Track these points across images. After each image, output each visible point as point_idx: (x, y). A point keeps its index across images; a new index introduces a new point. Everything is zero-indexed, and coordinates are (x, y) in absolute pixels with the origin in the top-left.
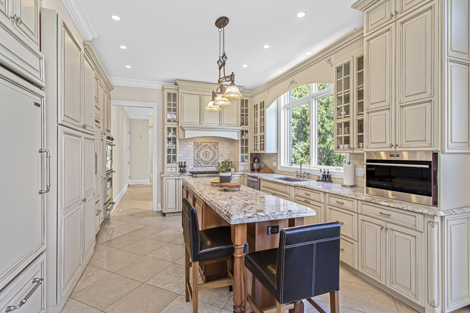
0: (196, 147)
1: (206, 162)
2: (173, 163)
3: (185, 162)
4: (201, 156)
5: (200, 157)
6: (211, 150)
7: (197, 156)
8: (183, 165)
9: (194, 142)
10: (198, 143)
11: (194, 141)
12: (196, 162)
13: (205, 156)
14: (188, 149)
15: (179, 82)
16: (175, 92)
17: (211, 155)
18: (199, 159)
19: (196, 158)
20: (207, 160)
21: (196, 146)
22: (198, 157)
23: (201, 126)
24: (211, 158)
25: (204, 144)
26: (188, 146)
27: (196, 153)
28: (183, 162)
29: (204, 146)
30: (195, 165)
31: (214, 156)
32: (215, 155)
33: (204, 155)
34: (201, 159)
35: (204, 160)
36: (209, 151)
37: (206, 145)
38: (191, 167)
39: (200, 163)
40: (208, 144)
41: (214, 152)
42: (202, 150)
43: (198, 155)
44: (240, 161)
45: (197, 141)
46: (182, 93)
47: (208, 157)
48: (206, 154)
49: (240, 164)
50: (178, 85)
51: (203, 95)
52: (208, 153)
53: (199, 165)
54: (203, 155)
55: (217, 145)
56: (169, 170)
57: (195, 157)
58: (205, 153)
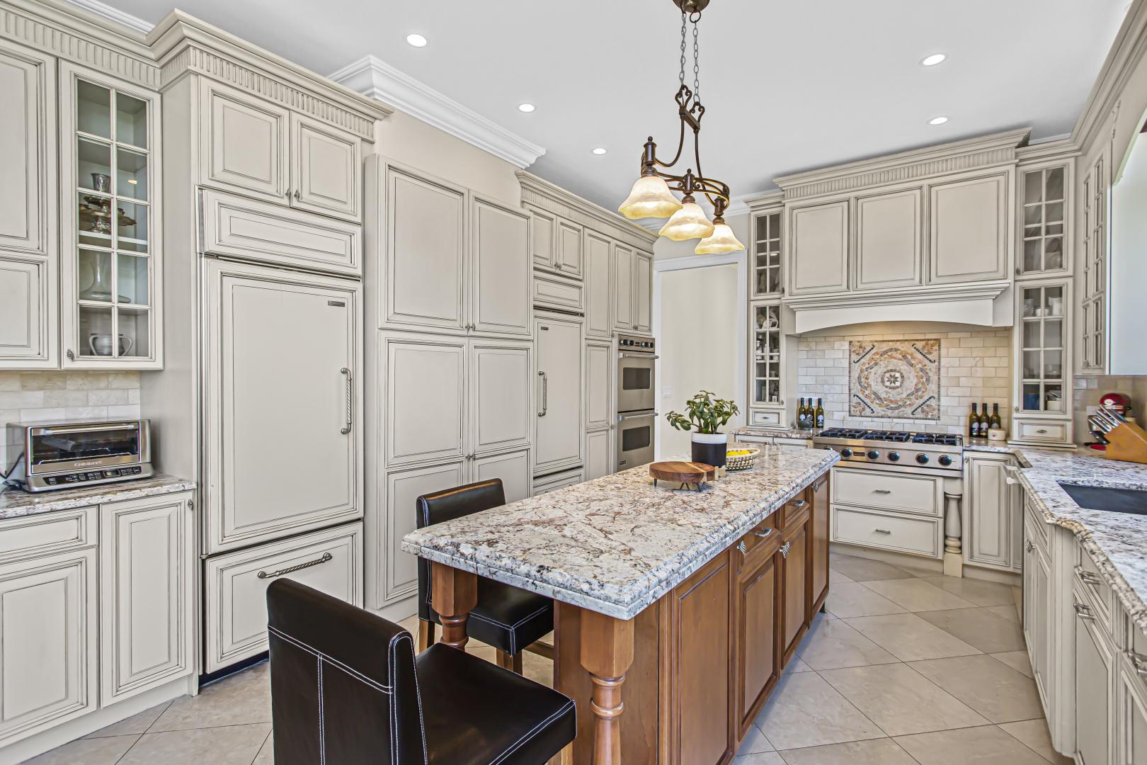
0: (855, 358)
1: (891, 402)
2: (771, 400)
3: (820, 401)
4: (873, 384)
5: (869, 386)
6: (912, 365)
7: (860, 383)
8: (815, 409)
9: (850, 342)
10: (863, 345)
11: (851, 339)
12: (855, 400)
13: (888, 384)
14: (830, 363)
15: (781, 182)
16: (775, 211)
17: (911, 383)
18: (867, 392)
19: (856, 389)
20: (893, 395)
21: (858, 354)
22: (864, 388)
23: (852, 293)
24: (909, 392)
25: (885, 347)
26: (830, 354)
27: (855, 374)
28: (815, 399)
29: (886, 352)
30: (852, 409)
31: (923, 383)
32: (928, 380)
33: (883, 382)
34: (875, 393)
35: (883, 396)
36: (904, 367)
37: (891, 350)
38: (838, 416)
39: (869, 404)
40: (898, 345)
41: (922, 370)
42: (876, 364)
43: (863, 380)
44: (1017, 401)
45: (860, 339)
46: (793, 209)
47: (897, 387)
48: (892, 378)
49: (1015, 415)
50: (782, 190)
51: (857, 199)
52: (898, 375)
53: (868, 409)
54: (880, 380)
55: (936, 347)
56: (759, 418)
57: (852, 385)
58: (888, 375)
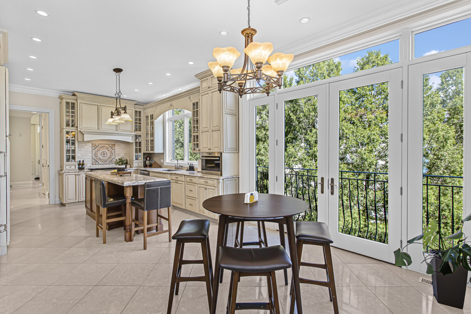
0: (93, 148)
1: (104, 160)
2: (72, 161)
3: (83, 161)
4: (99, 155)
5: (98, 156)
6: (109, 150)
7: (95, 155)
8: (82, 164)
9: (92, 144)
10: (96, 145)
11: (92, 143)
12: (94, 160)
13: (103, 155)
14: (86, 150)
15: (78, 94)
16: (73, 101)
17: (109, 155)
18: (97, 158)
19: (94, 157)
20: (104, 158)
21: (94, 147)
22: (96, 157)
23: (99, 131)
24: (108, 157)
25: (102, 145)
26: (86, 147)
27: (94, 153)
28: (81, 160)
29: (102, 147)
30: (93, 163)
31: (111, 155)
32: (112, 154)
33: (101, 155)
34: (99, 158)
35: (101, 159)
36: (107, 151)
37: (103, 146)
38: (88, 165)
39: (98, 161)
40: (105, 145)
41: (111, 152)
42: (100, 150)
43: (96, 154)
44: (134, 159)
45: (95, 143)
46: (80, 103)
47: (105, 156)
48: (104, 154)
49: (134, 161)
50: (76, 96)
51: (100, 106)
52: (105, 153)
53: (97, 163)
54: (100, 154)
55: (114, 146)
56: (68, 167)
57: (93, 156)
58: (103, 153)
